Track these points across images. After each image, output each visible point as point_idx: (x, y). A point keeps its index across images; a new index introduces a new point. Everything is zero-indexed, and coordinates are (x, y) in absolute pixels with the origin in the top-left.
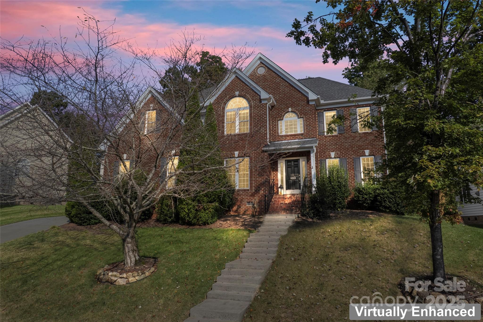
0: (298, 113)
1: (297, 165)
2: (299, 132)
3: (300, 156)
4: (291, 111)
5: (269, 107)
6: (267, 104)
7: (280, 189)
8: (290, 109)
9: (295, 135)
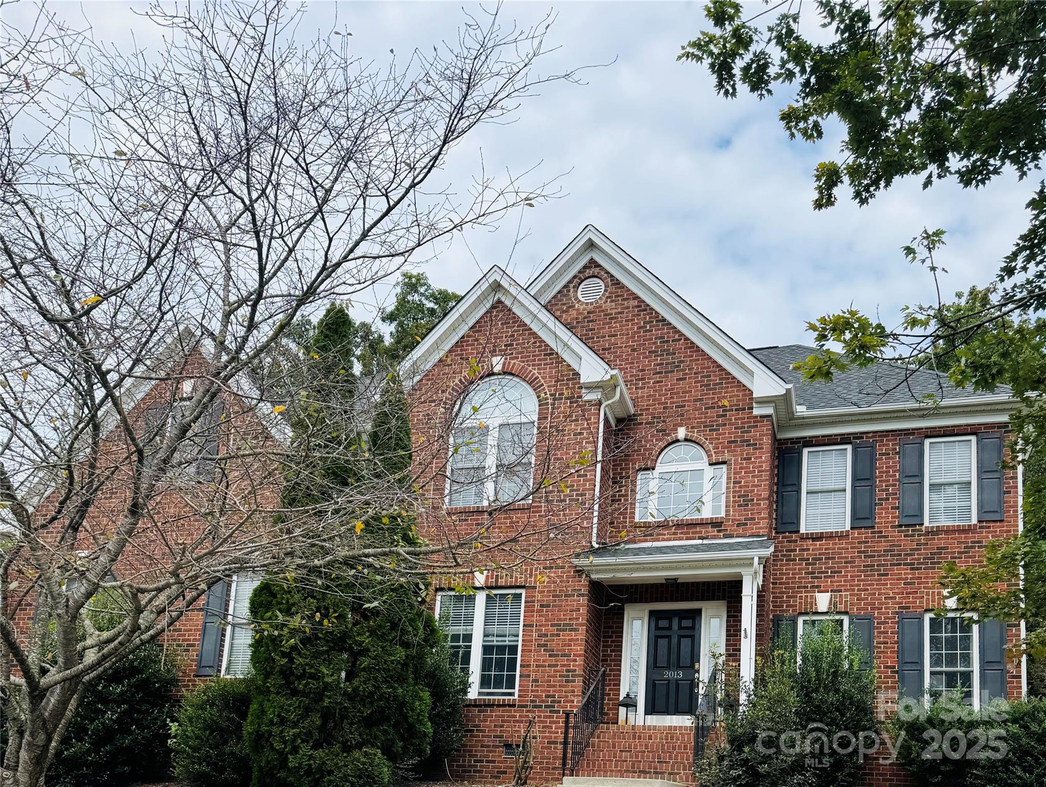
0: (711, 447)
1: (693, 628)
2: (707, 513)
3: (703, 599)
4: (686, 440)
5: (606, 420)
6: (600, 403)
7: (622, 710)
8: (682, 433)
9: (692, 525)
